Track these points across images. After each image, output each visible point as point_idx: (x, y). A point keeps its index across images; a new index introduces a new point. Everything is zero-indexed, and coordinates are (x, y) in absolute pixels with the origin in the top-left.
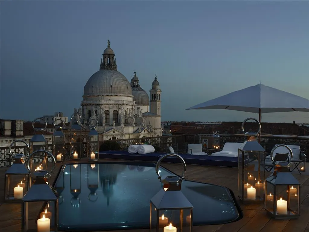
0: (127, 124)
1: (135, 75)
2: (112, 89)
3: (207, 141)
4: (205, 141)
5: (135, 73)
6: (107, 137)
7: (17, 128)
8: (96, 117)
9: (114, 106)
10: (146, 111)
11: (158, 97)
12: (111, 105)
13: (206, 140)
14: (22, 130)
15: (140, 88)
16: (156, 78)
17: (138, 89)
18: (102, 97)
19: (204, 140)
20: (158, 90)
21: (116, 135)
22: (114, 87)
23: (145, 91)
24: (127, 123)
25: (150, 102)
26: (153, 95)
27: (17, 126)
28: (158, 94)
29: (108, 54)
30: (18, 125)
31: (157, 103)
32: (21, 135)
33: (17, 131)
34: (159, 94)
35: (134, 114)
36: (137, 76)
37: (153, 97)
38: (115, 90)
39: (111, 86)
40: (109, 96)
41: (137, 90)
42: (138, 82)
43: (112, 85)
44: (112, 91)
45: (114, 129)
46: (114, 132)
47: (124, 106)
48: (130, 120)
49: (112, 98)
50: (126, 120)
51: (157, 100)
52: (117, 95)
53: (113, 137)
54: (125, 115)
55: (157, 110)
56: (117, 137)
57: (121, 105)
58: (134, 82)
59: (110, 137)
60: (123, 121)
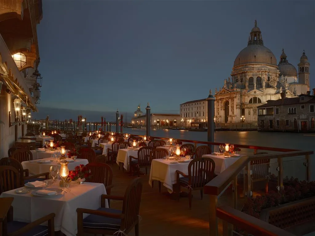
1: (283, 52)
5: (283, 50)
6: (249, 97)
8: (241, 83)
9: (258, 73)
10: (294, 82)
11: (306, 70)
12: (255, 73)
15: (288, 63)
16: (304, 53)
17: (285, 63)
18: (247, 66)
20: (306, 63)
21: (258, 95)
22: (257, 57)
23: (292, 65)
25: (298, 75)
26: (301, 68)
28: (306, 67)
29: (255, 32)
31: (306, 75)
34: (307, 67)
35: (278, 81)
36: (284, 53)
37: (301, 70)
38: (259, 60)
40: (252, 65)
42: (286, 58)
44: (255, 61)
45: (255, 90)
46: (255, 92)
47: (267, 73)
48: (272, 84)
49: (255, 66)
50: (268, 84)
51: (305, 72)
52: (260, 64)
53: (254, 97)
54: (268, 80)
55: (305, 81)
56: (258, 97)
57: (263, 71)
58: (282, 59)
59: (251, 97)
60: (264, 84)
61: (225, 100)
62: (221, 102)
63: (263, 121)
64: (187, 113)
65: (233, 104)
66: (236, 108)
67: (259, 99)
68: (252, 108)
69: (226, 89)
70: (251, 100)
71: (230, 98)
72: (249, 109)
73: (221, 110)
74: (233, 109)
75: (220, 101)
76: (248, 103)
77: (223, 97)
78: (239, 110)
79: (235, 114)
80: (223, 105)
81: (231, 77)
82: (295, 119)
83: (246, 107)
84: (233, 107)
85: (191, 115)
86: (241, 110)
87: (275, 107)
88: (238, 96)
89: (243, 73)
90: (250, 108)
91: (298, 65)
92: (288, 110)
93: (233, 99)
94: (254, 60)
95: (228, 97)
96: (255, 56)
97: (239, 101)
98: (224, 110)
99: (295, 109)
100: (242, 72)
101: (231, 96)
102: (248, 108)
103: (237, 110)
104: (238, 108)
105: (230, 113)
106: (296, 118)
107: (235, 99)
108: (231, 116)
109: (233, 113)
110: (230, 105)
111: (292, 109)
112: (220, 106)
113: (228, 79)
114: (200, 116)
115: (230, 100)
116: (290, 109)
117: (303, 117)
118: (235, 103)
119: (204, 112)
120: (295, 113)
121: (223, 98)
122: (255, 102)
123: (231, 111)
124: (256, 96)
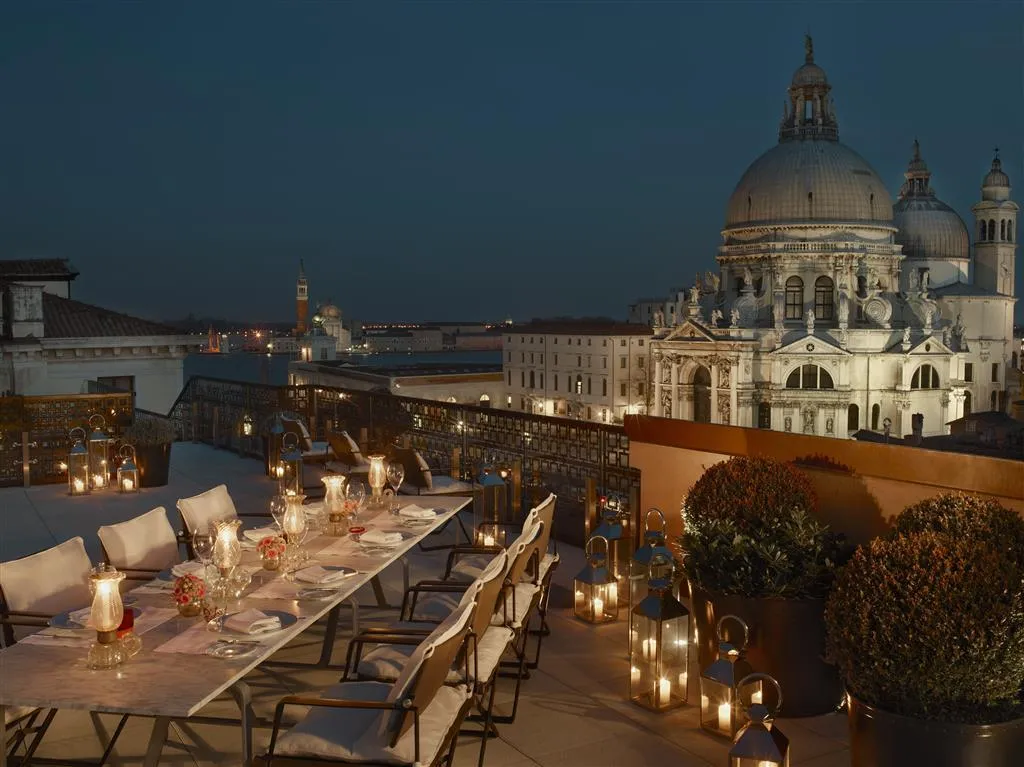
0: (861, 321)
1: (917, 154)
2: (811, 205)
5: (917, 144)
6: (787, 362)
7: (16, 313)
8: (754, 299)
9: (821, 261)
10: (956, 280)
11: (1003, 230)
12: (809, 261)
14: (38, 320)
16: (996, 162)
17: (923, 204)
18: (779, 233)
20: (1004, 204)
21: (819, 359)
22: (818, 196)
23: (954, 212)
24: (864, 319)
26: (983, 222)
27: (16, 307)
28: (1003, 221)
30: (22, 302)
31: (1001, 250)
32: (36, 335)
33: (16, 321)
34: (1007, 221)
35: (897, 291)
37: (983, 231)
38: (826, 208)
40: (801, 228)
41: (920, 208)
42: (927, 181)
43: (813, 191)
44: (811, 212)
45: (810, 339)
46: (810, 347)
47: (855, 263)
48: (873, 310)
49: (811, 234)
50: (860, 308)
51: (1000, 240)
52: (830, 225)
53: (806, 363)
54: (857, 293)
55: (999, 277)
56: (820, 364)
57: (842, 257)
59: (794, 365)
60: (844, 313)
61: (693, 364)
62: (679, 370)
64: (532, 374)
65: (726, 385)
66: (739, 405)
67: (825, 374)
68: (796, 404)
69: (700, 323)
70: (794, 376)
71: (713, 360)
72: (787, 410)
73: (680, 398)
74: (728, 405)
75: (674, 365)
76: (784, 386)
77: (687, 353)
78: (750, 408)
79: (733, 422)
80: (684, 379)
83: (774, 400)
84: (724, 398)
85: (550, 383)
86: (757, 410)
88: (746, 357)
89: (763, 259)
90: (790, 405)
93: (725, 367)
94: (807, 209)
95: (706, 357)
96: (810, 195)
97: (749, 378)
98: (690, 398)
100: (760, 256)
101: (719, 354)
102: (783, 405)
103: (742, 409)
104: (746, 402)
105: (715, 418)
107: (734, 369)
109: (727, 420)
110: (714, 389)
112: (674, 386)
114: (589, 392)
115: (714, 367)
118: (733, 385)
119: (605, 381)
121: (686, 357)
122: (810, 384)
123: (720, 410)
124: (814, 363)
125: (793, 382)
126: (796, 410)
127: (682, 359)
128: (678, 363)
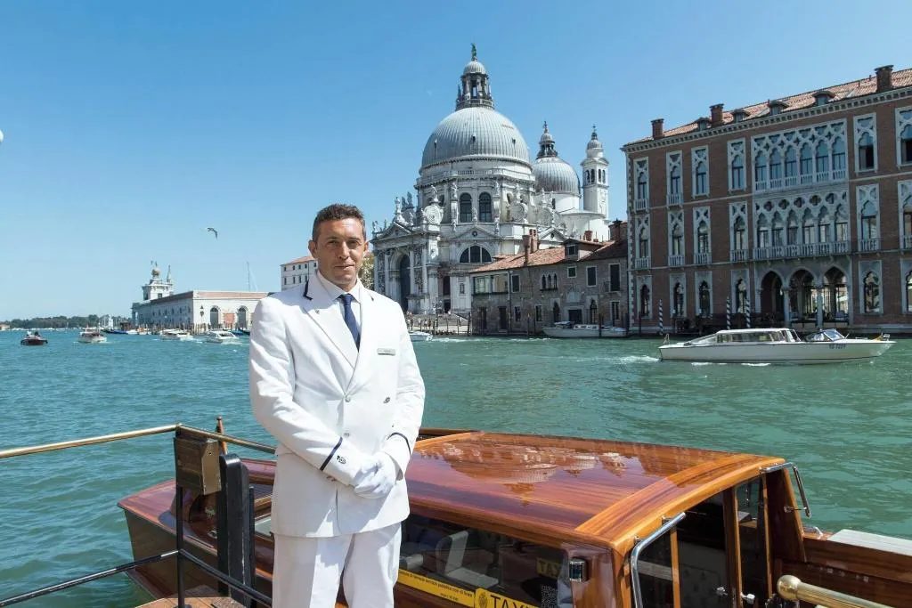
2: (475, 145)
3: (647, 165)
4: (641, 164)
5: (546, 125)
6: (460, 245)
8: (438, 207)
9: (482, 182)
12: (474, 182)
13: (645, 162)
17: (550, 159)
18: (454, 164)
19: (639, 163)
20: (600, 160)
21: (481, 241)
26: (588, 171)
28: (600, 171)
29: (472, 75)
31: (599, 189)
34: (602, 170)
37: (588, 177)
38: (483, 146)
39: (474, 138)
40: (468, 160)
41: (548, 161)
42: (552, 146)
43: (475, 135)
44: (474, 150)
45: (474, 228)
46: (474, 233)
47: (504, 183)
49: (475, 164)
50: (508, 211)
51: (598, 182)
52: (487, 158)
53: (472, 245)
54: (506, 203)
56: (482, 245)
57: (495, 179)
58: (543, 147)
59: (465, 246)
61: (398, 254)
62: (389, 260)
63: (483, 309)
65: (420, 263)
66: (428, 276)
67: (485, 253)
68: (468, 274)
69: (402, 223)
70: (465, 253)
71: (411, 248)
72: (460, 278)
73: (391, 279)
74: (421, 278)
75: (386, 257)
76: (458, 261)
77: (394, 246)
78: (436, 279)
79: (425, 290)
80: (393, 266)
81: (414, 193)
82: (556, 304)
83: (452, 272)
84: (419, 273)
86: (441, 280)
87: (511, 272)
89: (444, 181)
90: (463, 275)
91: (582, 164)
92: (541, 281)
93: (418, 251)
94: (472, 148)
95: (406, 246)
98: (397, 279)
99: (555, 276)
100: (442, 179)
101: (415, 243)
102: (458, 275)
103: (431, 279)
104: (433, 274)
105: (413, 289)
106: (558, 301)
107: (424, 251)
108: (414, 296)
109: (421, 288)
110: (412, 268)
111: (549, 277)
112: (387, 271)
113: (406, 198)
115: (412, 253)
116: (544, 277)
117: (573, 297)
118: (424, 262)
120: (556, 289)
121: (393, 249)
122: (475, 259)
123: (417, 283)
124: (478, 244)
125: (464, 258)
126: (467, 278)
127: (391, 251)
128: (388, 254)
